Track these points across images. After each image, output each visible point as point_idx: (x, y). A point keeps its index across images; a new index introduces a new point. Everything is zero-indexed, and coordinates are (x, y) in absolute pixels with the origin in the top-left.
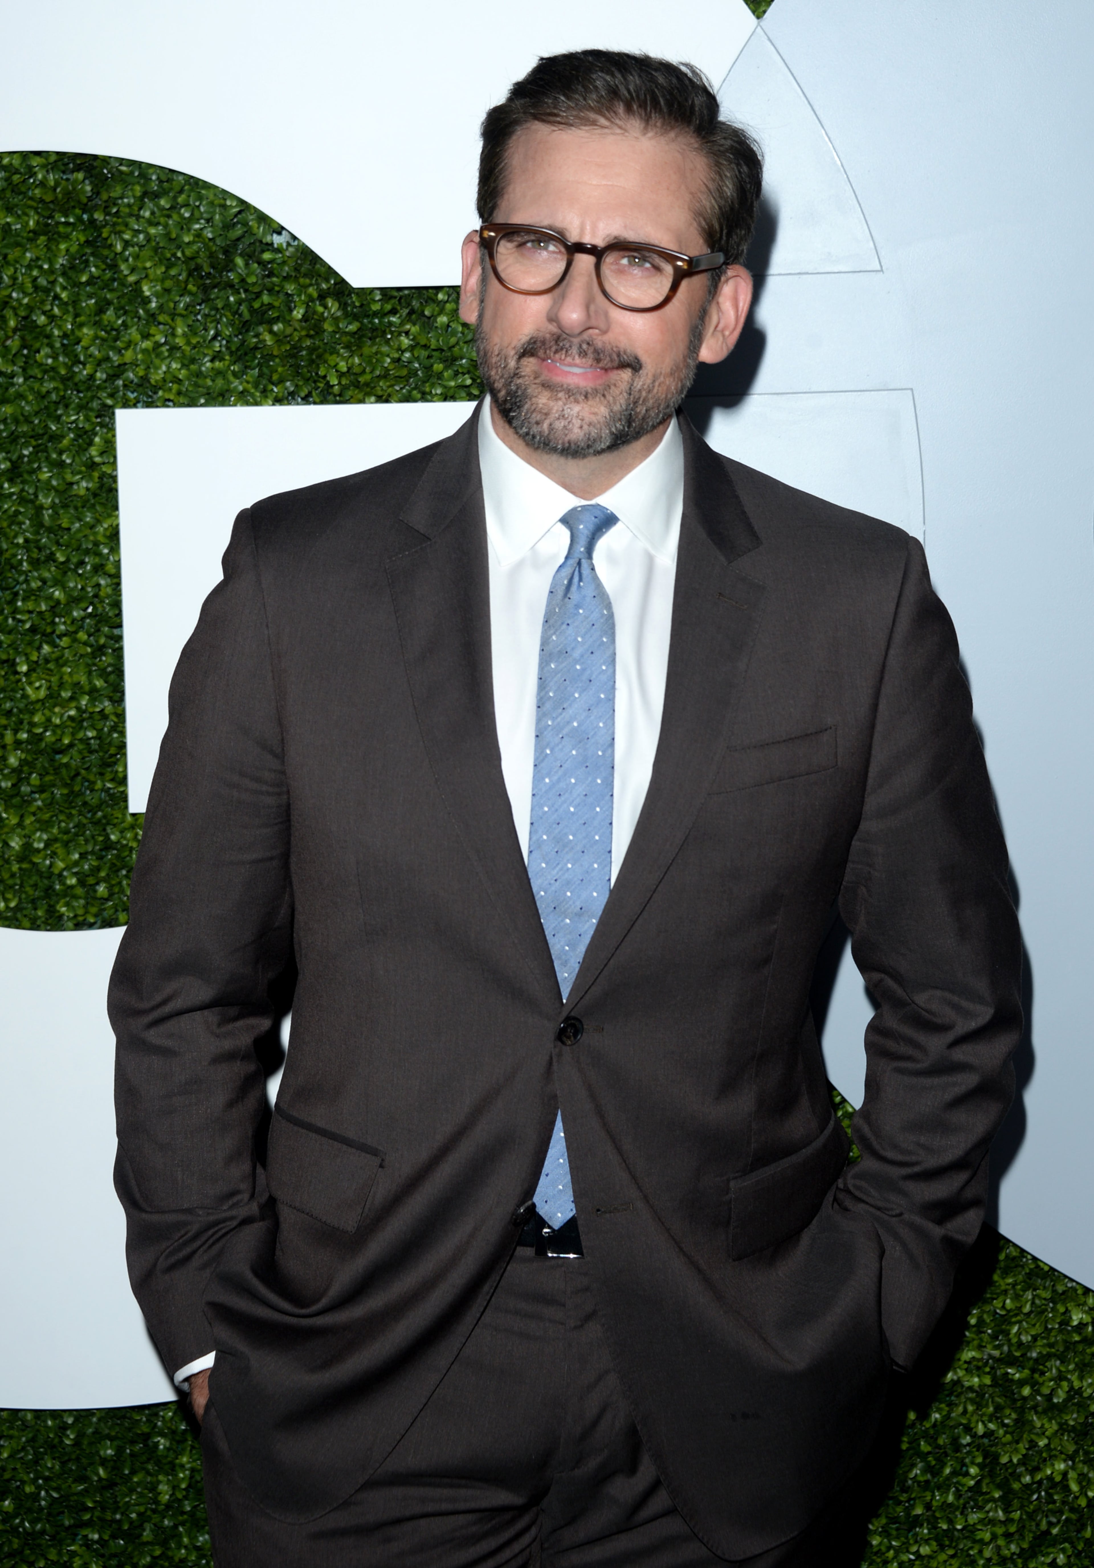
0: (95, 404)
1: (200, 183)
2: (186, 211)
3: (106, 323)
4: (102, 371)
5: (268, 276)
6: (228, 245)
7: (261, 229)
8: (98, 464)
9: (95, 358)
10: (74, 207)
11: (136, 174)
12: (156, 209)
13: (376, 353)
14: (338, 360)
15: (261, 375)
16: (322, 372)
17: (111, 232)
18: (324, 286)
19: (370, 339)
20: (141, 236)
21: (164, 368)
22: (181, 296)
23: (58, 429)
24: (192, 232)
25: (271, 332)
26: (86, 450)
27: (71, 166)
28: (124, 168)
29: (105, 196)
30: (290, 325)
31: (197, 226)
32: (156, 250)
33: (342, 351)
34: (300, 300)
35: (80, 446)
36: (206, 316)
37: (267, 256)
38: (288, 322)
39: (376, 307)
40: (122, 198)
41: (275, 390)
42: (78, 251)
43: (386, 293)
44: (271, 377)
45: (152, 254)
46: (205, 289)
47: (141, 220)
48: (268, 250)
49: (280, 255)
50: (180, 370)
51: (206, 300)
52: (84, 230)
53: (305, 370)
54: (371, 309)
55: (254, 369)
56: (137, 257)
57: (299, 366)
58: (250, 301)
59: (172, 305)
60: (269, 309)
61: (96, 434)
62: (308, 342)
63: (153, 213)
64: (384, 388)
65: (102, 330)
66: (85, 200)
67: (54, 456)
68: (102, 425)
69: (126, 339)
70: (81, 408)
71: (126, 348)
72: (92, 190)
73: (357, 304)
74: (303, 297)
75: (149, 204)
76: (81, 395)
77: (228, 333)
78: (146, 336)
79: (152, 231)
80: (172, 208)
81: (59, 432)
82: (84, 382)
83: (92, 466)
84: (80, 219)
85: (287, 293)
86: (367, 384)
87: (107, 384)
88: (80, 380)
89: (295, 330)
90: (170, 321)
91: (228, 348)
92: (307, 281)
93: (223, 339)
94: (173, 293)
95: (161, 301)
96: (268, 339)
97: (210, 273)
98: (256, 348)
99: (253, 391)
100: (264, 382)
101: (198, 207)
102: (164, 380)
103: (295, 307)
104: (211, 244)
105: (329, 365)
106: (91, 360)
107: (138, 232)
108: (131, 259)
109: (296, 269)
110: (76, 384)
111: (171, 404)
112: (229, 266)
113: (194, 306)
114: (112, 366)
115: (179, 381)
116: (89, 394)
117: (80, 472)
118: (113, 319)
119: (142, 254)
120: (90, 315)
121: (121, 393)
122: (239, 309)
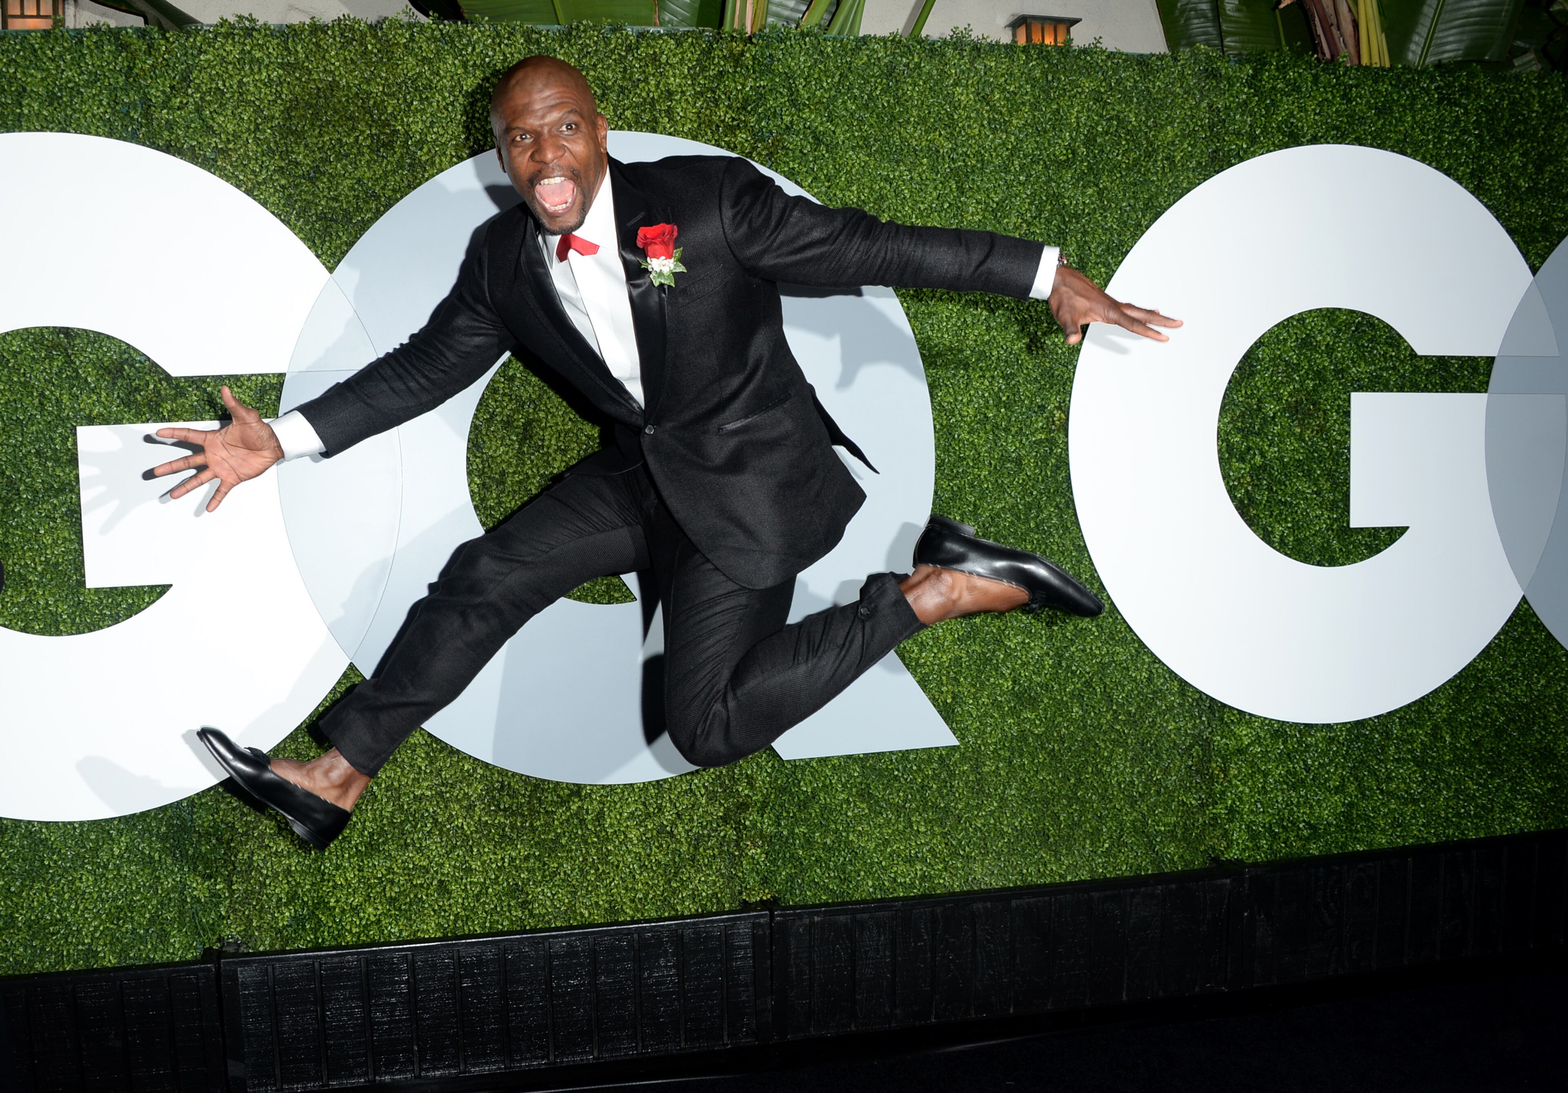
0: (69, 425)
1: (111, 337)
2: (105, 348)
3: (73, 393)
4: (72, 412)
5: (139, 373)
6: (122, 361)
7: (135, 355)
8: (71, 449)
9: (69, 407)
10: (60, 348)
11: (85, 334)
12: (93, 348)
13: (183, 402)
14: (167, 405)
15: (136, 412)
16: (161, 410)
17: (75, 358)
18: (161, 376)
19: (180, 397)
20: (87, 359)
21: (97, 410)
22: (103, 381)
23: (54, 435)
24: (108, 356)
25: (140, 395)
26: (66, 443)
28: (80, 332)
29: (72, 343)
30: (148, 392)
31: (110, 354)
32: (93, 364)
33: (169, 402)
35: (63, 442)
36: (113, 389)
37: (138, 365)
38: (146, 391)
39: (182, 384)
40: (79, 343)
41: (142, 418)
43: (187, 379)
44: (140, 412)
45: (91, 365)
46: (113, 379)
48: (138, 363)
49: (143, 365)
50: (103, 411)
51: (114, 383)
52: (64, 357)
53: (154, 410)
54: (180, 385)
55: (133, 410)
56: (85, 367)
57: (151, 408)
58: (131, 383)
59: (100, 385)
60: (139, 386)
61: (69, 437)
62: (155, 399)
64: (186, 416)
65: (72, 396)
66: (64, 345)
67: (53, 446)
68: (71, 433)
69: (81, 399)
70: (63, 427)
71: (82, 403)
72: (67, 341)
74: (153, 381)
75: (90, 346)
76: (64, 422)
77: (122, 396)
78: (89, 398)
79: (91, 356)
80: (100, 347)
81: (55, 437)
82: (65, 417)
83: (69, 450)
84: (62, 353)
85: (146, 380)
86: (179, 414)
87: (74, 417)
88: (63, 416)
89: (150, 394)
90: (99, 392)
91: (122, 402)
92: (154, 375)
93: (121, 398)
94: (100, 380)
95: (95, 384)
96: (139, 398)
97: (115, 373)
98: (134, 401)
99: (133, 418)
100: (138, 415)
101: (110, 346)
102: (96, 415)
103: (150, 385)
104: (115, 361)
105: (164, 407)
106: (67, 408)
107: (86, 357)
108: (83, 368)
109: (150, 370)
110: (62, 418)
111: (100, 424)
112: (123, 369)
113: (109, 386)
114: (76, 410)
115: (103, 415)
116: (67, 421)
117: (63, 453)
118: (76, 391)
119: (87, 366)
120: (67, 390)
121: (79, 420)
122: (127, 386)
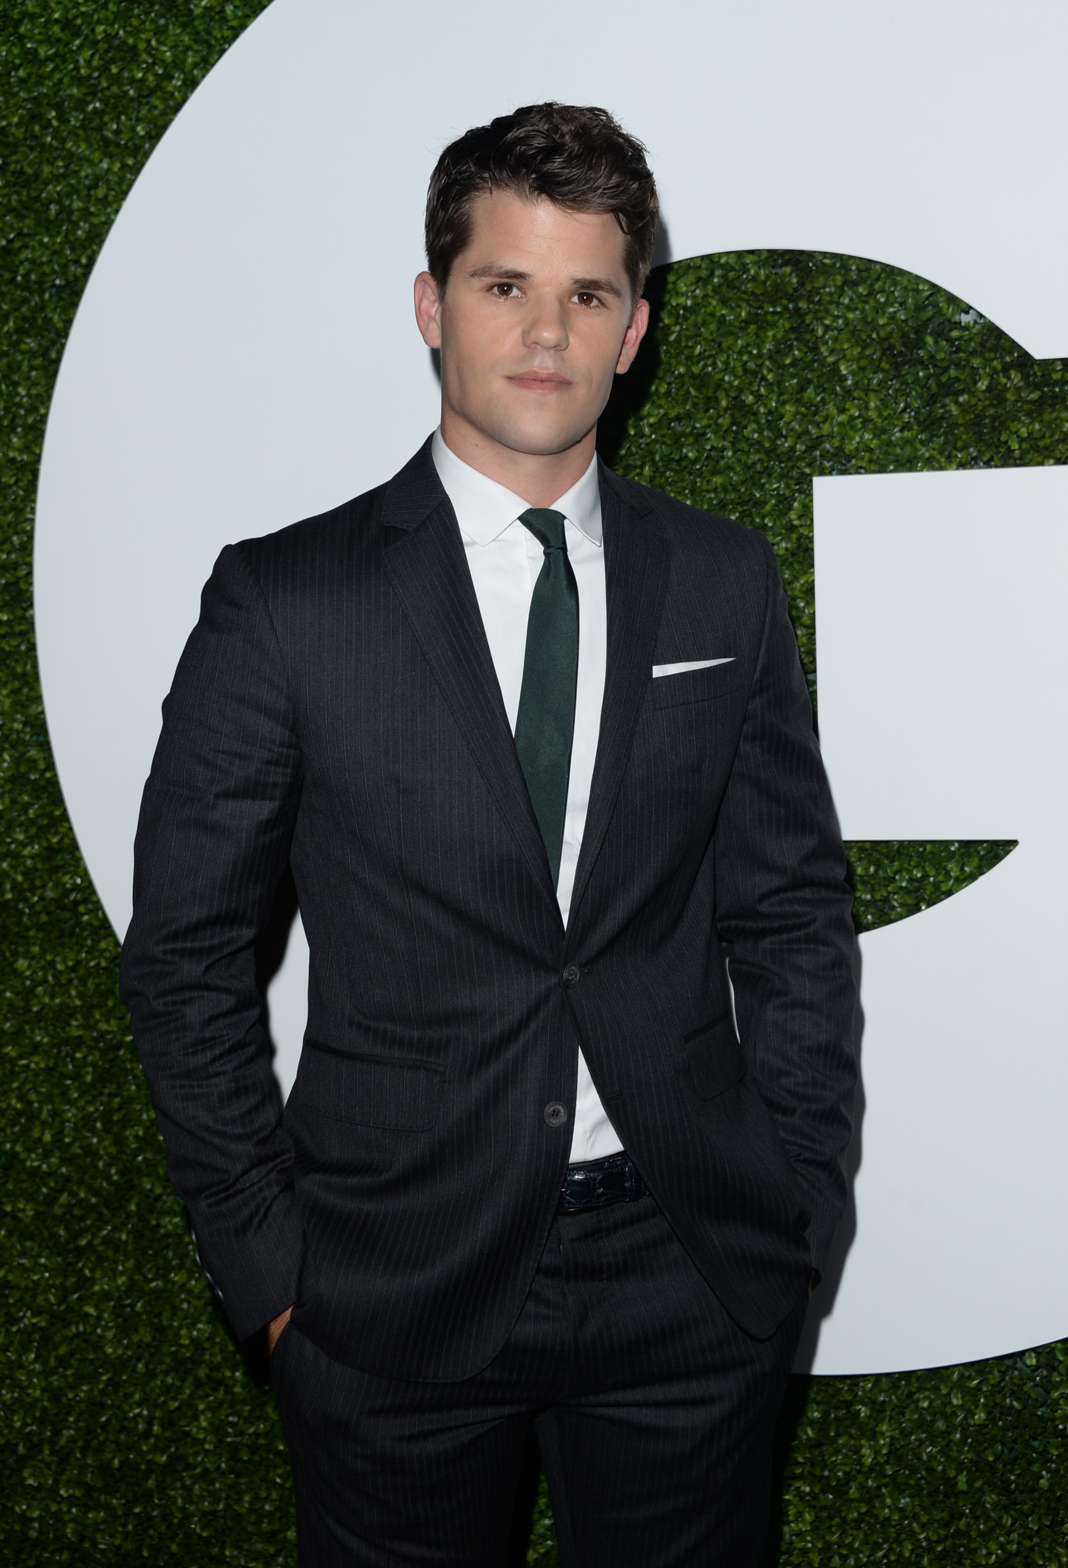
0: (795, 473)
1: (896, 271)
2: (882, 296)
3: (806, 400)
4: (804, 443)
5: (956, 352)
6: (919, 326)
7: (951, 309)
8: (796, 527)
9: (796, 431)
10: (781, 298)
11: (838, 265)
12: (854, 296)
13: (1056, 419)
14: (1019, 426)
15: (946, 443)
16: (1004, 438)
17: (813, 319)
18: (1008, 359)
19: (1050, 406)
20: (840, 321)
21: (857, 439)
22: (875, 373)
23: (761, 496)
24: (887, 315)
25: (957, 403)
26: (786, 514)
27: (780, 261)
28: (827, 261)
29: (809, 287)
30: (975, 396)
31: (891, 310)
32: (853, 333)
33: (1023, 418)
34: (985, 373)
35: (780, 511)
36: (897, 390)
37: (955, 334)
38: (972, 394)
39: (1056, 376)
40: (824, 287)
41: (959, 455)
42: (783, 337)
44: (956, 444)
45: (849, 336)
46: (897, 366)
47: (841, 306)
48: (956, 328)
49: (967, 333)
50: (872, 440)
51: (897, 376)
52: (790, 318)
53: (988, 437)
54: (1052, 378)
55: (939, 437)
56: (835, 340)
57: (982, 433)
58: (937, 376)
59: (866, 382)
60: (955, 382)
61: (795, 500)
62: (991, 411)
63: (851, 300)
64: (1063, 451)
65: (802, 406)
66: (791, 291)
67: (758, 520)
68: (800, 491)
69: (824, 414)
70: (782, 477)
71: (824, 422)
72: (798, 282)
73: (1039, 374)
74: (987, 370)
75: (849, 292)
76: (783, 465)
77: (916, 405)
78: (842, 411)
79: (851, 316)
80: (869, 294)
81: (762, 499)
82: (786, 454)
83: (791, 528)
84: (786, 309)
85: (973, 367)
86: (1046, 448)
87: (806, 455)
88: (782, 452)
89: (980, 400)
90: (864, 397)
91: (916, 419)
92: (992, 355)
93: (912, 411)
94: (867, 371)
95: (856, 378)
96: (954, 410)
97: (901, 352)
98: (942, 418)
99: (938, 457)
100: (949, 448)
101: (893, 292)
102: (857, 449)
103: (980, 379)
104: (903, 325)
105: (1011, 432)
106: (792, 433)
107: (838, 317)
108: (830, 342)
109: (982, 345)
110: (778, 456)
111: (863, 471)
112: (920, 343)
113: (886, 382)
114: (811, 439)
115: (870, 450)
116: (790, 464)
117: (780, 534)
118: (813, 396)
119: (840, 337)
120: (792, 394)
121: (818, 463)
122: (927, 382)
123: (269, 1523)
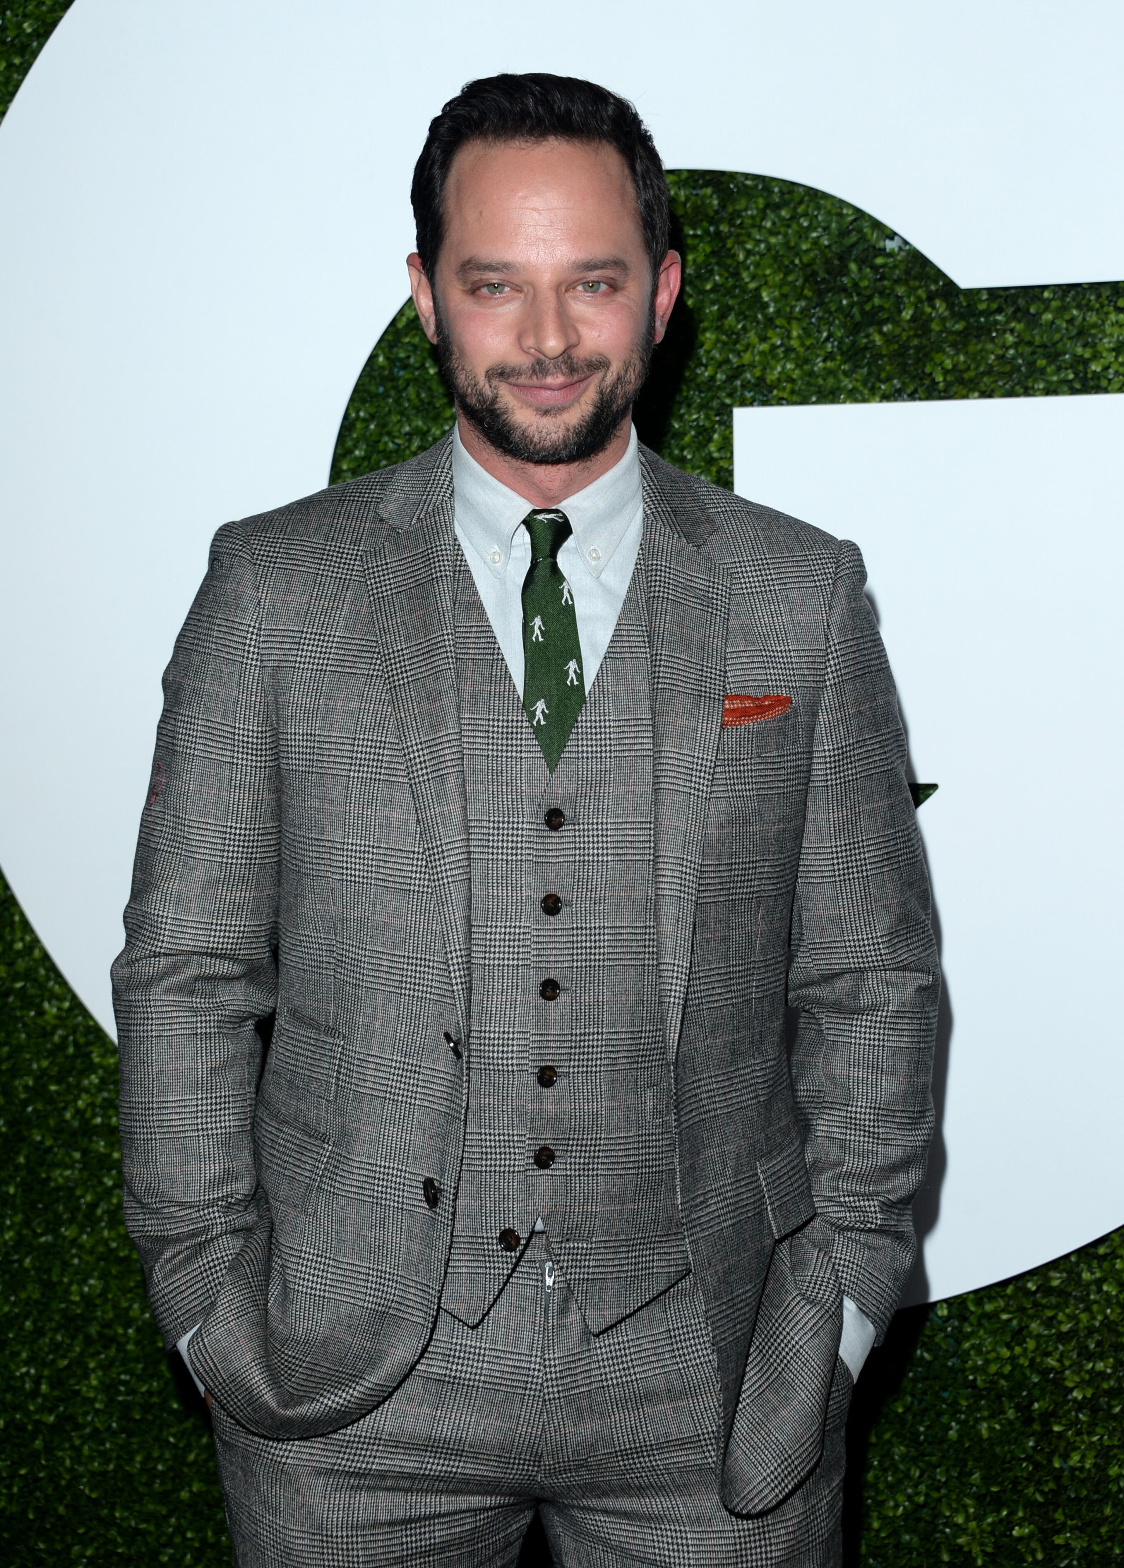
0: (715, 404)
1: (819, 194)
2: (805, 220)
3: (727, 327)
4: (724, 372)
5: (880, 280)
6: (843, 252)
7: (875, 235)
8: (716, 460)
9: (716, 360)
10: (702, 221)
11: (760, 187)
12: (777, 220)
13: (981, 351)
14: (944, 357)
15: (870, 373)
16: (928, 369)
17: (734, 243)
18: (933, 288)
19: (976, 337)
20: (763, 246)
21: (779, 369)
22: (798, 300)
23: (680, 427)
24: (810, 240)
25: (881, 332)
26: (705, 446)
27: (701, 182)
28: (749, 183)
29: (730, 209)
30: (899, 326)
31: (815, 235)
32: (775, 258)
33: (948, 349)
34: (910, 302)
35: (700, 443)
36: (820, 319)
37: (879, 261)
38: (897, 323)
39: (982, 306)
40: (746, 210)
41: (883, 387)
42: (704, 262)
43: (993, 293)
44: (879, 375)
45: (771, 261)
46: (820, 294)
47: (763, 231)
48: (880, 255)
49: (892, 260)
50: (794, 370)
51: (821, 304)
52: (710, 242)
53: (912, 368)
54: (977, 308)
55: (863, 368)
56: (757, 265)
57: (906, 364)
58: (861, 304)
59: (788, 309)
60: (880, 311)
61: (714, 431)
62: (916, 342)
63: (774, 223)
64: (988, 383)
65: (723, 334)
66: (711, 213)
67: (676, 452)
68: (720, 423)
69: (745, 342)
70: (702, 407)
71: (745, 351)
72: (719, 204)
73: (964, 304)
74: (912, 299)
75: (771, 215)
76: (703, 395)
77: (839, 334)
78: (763, 339)
79: (773, 240)
80: (792, 218)
81: (681, 430)
82: (706, 383)
83: (711, 461)
84: (706, 232)
85: (897, 296)
86: (971, 380)
87: (726, 385)
88: (702, 382)
89: (904, 330)
90: (786, 325)
91: (839, 348)
92: (917, 283)
93: (835, 340)
94: (790, 298)
95: (779, 306)
96: (878, 339)
97: (824, 279)
98: (866, 348)
99: (861, 388)
100: (873, 380)
101: (816, 216)
102: (779, 380)
103: (904, 308)
104: (827, 251)
105: (935, 363)
106: (712, 362)
107: (760, 241)
108: (752, 268)
109: (907, 272)
110: (698, 385)
111: (784, 402)
112: (843, 270)
113: (809, 310)
114: (731, 368)
115: (792, 381)
116: (710, 394)
117: (699, 467)
118: (734, 323)
119: (762, 262)
120: (713, 321)
121: (739, 393)
122: (850, 311)
123: (162, 1483)
